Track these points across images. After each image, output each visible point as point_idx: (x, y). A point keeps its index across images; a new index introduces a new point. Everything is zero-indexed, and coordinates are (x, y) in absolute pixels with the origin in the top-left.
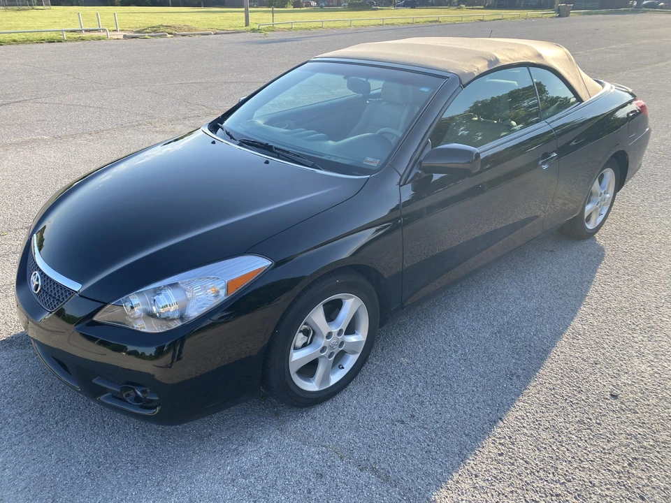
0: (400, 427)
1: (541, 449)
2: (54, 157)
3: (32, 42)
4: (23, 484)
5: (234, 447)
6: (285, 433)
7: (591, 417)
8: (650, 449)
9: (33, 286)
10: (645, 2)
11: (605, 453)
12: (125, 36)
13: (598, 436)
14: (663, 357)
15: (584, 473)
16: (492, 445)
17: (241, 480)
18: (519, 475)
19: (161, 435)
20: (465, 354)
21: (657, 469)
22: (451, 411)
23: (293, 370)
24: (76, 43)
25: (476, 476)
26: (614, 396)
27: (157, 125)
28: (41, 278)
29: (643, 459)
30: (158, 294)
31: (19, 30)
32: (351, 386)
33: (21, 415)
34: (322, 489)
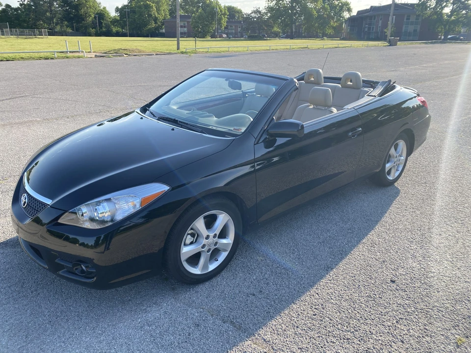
0: (252, 297)
1: (341, 312)
2: (43, 132)
3: (33, 59)
4: (8, 327)
5: (144, 308)
6: (178, 300)
7: (376, 293)
8: (411, 313)
9: (23, 203)
10: (449, 37)
11: (382, 315)
12: (96, 56)
13: (379, 305)
14: (428, 259)
15: (367, 326)
16: (310, 309)
17: (147, 327)
18: (325, 327)
19: (98, 300)
20: (299, 255)
21: (414, 325)
22: (286, 288)
23: (183, 258)
24: (63, 60)
25: (297, 327)
26: (393, 282)
27: (113, 112)
28: (28, 197)
29: (406, 319)
30: (98, 205)
31: (26, 51)
32: (223, 273)
33: (9, 287)
34: (198, 333)
